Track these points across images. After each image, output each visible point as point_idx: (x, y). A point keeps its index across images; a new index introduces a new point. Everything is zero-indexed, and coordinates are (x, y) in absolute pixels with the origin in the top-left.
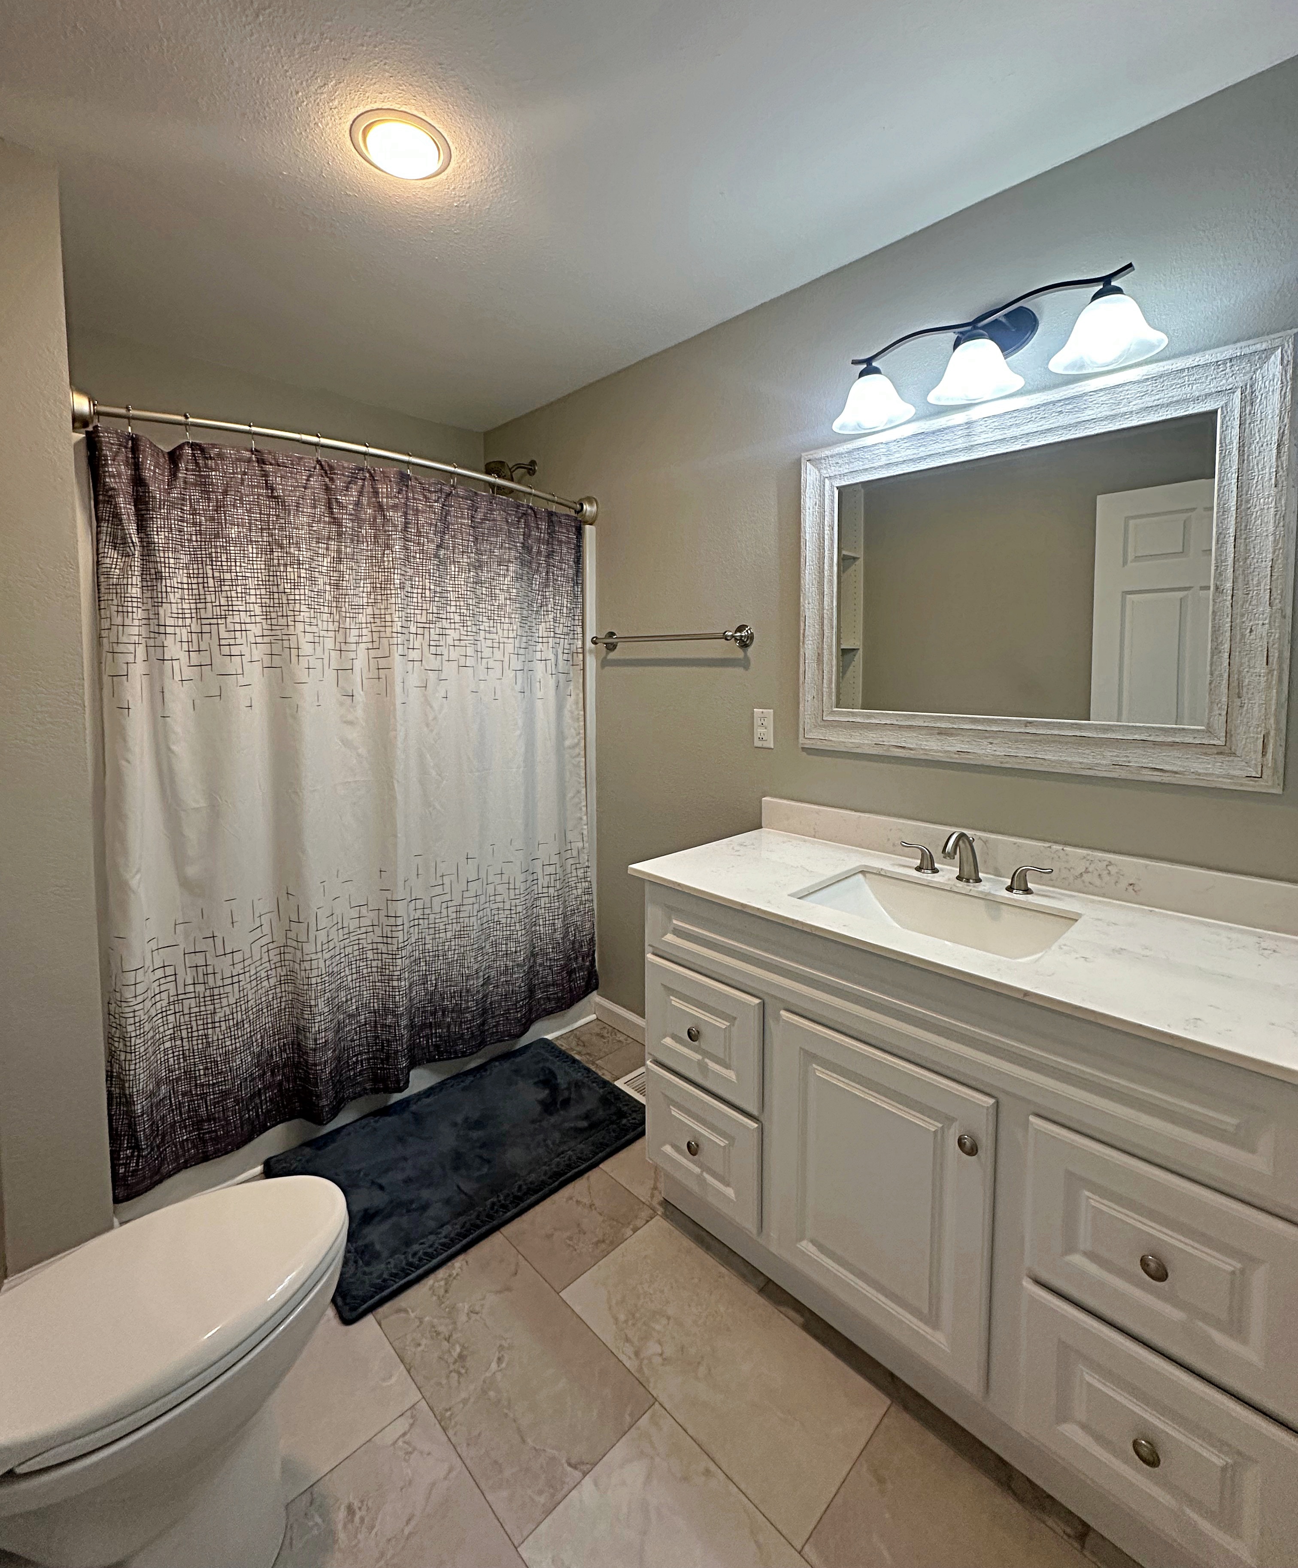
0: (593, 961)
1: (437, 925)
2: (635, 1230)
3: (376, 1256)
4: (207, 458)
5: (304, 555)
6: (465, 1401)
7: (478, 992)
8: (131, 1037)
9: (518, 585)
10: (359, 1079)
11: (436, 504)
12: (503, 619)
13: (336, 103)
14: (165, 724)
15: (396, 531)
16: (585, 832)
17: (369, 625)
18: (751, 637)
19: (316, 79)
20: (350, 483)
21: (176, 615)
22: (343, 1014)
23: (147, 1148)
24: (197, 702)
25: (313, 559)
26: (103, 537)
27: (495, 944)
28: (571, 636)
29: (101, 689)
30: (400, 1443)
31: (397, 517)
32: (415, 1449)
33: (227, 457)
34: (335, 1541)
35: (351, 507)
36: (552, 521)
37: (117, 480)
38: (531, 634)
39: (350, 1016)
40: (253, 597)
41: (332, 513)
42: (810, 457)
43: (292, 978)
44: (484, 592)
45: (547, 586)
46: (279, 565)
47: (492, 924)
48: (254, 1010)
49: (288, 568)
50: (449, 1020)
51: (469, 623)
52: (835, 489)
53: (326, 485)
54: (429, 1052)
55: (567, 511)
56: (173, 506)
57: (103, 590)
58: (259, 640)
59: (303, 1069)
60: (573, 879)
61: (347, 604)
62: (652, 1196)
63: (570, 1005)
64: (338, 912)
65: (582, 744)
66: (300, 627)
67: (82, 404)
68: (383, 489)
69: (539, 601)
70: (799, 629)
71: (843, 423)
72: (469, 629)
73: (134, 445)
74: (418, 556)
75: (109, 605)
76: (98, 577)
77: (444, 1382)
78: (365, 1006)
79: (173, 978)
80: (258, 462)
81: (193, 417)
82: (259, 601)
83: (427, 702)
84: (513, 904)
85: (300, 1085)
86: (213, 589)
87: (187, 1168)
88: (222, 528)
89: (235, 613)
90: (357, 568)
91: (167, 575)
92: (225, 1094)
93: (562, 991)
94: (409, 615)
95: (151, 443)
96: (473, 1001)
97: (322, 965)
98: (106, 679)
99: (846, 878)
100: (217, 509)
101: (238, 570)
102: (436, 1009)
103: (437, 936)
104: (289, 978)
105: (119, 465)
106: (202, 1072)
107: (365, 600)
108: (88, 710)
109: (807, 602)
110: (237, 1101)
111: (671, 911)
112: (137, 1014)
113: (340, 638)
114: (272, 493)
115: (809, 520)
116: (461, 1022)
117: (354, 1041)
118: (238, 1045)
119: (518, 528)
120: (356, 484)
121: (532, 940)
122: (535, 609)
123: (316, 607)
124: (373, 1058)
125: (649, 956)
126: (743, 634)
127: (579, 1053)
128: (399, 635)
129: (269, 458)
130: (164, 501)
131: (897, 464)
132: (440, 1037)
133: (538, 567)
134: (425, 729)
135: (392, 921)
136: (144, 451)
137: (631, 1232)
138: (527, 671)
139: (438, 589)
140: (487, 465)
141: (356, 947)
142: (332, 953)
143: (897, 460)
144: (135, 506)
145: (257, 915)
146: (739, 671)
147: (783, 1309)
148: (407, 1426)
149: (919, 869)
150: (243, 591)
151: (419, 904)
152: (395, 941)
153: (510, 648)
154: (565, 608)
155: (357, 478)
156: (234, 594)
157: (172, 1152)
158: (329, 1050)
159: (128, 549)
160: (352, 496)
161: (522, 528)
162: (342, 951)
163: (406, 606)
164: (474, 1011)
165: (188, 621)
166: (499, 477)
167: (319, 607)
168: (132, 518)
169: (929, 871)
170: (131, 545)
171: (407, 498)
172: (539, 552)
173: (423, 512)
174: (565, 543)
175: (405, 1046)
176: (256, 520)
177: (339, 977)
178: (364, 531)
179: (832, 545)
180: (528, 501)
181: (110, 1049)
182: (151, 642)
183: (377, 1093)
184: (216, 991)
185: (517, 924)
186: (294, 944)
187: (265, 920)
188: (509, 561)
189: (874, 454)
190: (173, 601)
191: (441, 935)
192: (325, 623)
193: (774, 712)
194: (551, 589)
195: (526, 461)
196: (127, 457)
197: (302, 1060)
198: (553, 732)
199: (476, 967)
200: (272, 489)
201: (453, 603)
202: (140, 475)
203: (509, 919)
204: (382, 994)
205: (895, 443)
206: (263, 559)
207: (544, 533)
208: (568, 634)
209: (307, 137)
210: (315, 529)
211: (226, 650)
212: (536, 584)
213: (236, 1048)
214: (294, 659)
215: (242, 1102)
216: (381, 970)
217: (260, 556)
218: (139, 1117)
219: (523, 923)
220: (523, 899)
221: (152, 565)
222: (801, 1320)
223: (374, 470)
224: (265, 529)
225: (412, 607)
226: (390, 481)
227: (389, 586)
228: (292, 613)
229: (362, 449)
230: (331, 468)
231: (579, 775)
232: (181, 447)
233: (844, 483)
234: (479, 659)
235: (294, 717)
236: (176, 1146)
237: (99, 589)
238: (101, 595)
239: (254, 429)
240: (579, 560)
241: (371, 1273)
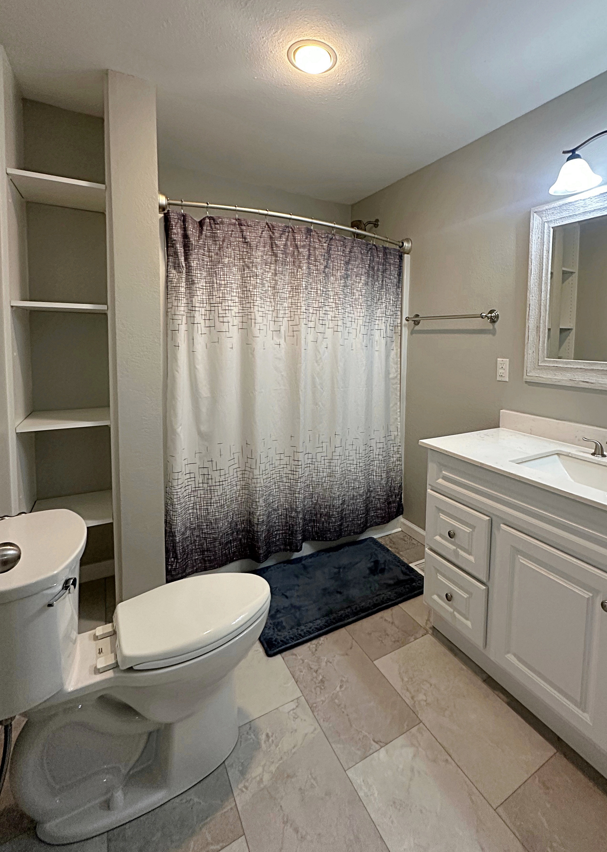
0: (401, 499)
1: (318, 468)
2: (416, 639)
3: (284, 628)
4: (216, 224)
5: (259, 272)
6: (323, 702)
7: (339, 507)
8: (175, 504)
9: (365, 288)
10: (278, 543)
11: (325, 244)
12: (357, 306)
13: (281, 40)
14: (194, 355)
15: (304, 259)
16: (399, 426)
17: (289, 308)
18: (497, 317)
19: (272, 30)
20: (282, 234)
21: (200, 302)
22: (271, 508)
23: (180, 558)
24: (208, 345)
25: (263, 274)
26: (170, 264)
27: (347, 483)
28: (395, 317)
29: (167, 336)
30: (291, 712)
31: (304, 252)
32: (298, 717)
33: (225, 223)
34: (260, 747)
35: (282, 247)
36: (386, 253)
37: (177, 236)
38: (373, 315)
39: (275, 510)
40: (235, 293)
41: (273, 250)
42: (536, 210)
43: (248, 487)
44: (348, 291)
45: (382, 288)
46: (247, 277)
47: (347, 472)
48: (229, 500)
49: (252, 278)
50: (323, 520)
51: (340, 308)
52: (551, 228)
53: (270, 236)
54: (313, 535)
55: (394, 246)
56: (200, 247)
57: (169, 290)
58: (237, 315)
59: (251, 534)
60: (391, 452)
61: (278, 297)
62: (426, 624)
63: (388, 522)
64: (270, 456)
65: (399, 377)
66: (256, 308)
67: (163, 200)
68: (298, 237)
69: (378, 297)
70: (526, 312)
71: (555, 190)
72: (340, 311)
73: (184, 218)
74: (315, 272)
75: (172, 297)
76: (167, 283)
77: (313, 690)
78: (282, 505)
79: (193, 479)
80: (239, 225)
81: (211, 204)
82: (237, 295)
83: (317, 350)
84: (358, 462)
85: (250, 542)
86: (216, 289)
87: (197, 572)
88: (221, 259)
89: (226, 301)
90: (284, 278)
91: (197, 282)
92: (215, 539)
93: (385, 513)
94: (309, 303)
95: (191, 218)
96: (336, 511)
97: (262, 481)
98: (169, 332)
99: (547, 456)
100: (219, 249)
101: (228, 280)
102: (317, 513)
103: (319, 474)
104: (246, 487)
105: (178, 229)
106: (205, 527)
107: (288, 295)
108: (161, 345)
109: (531, 296)
110: (220, 544)
111: (442, 466)
112: (178, 493)
113: (275, 315)
114: (245, 240)
115: (534, 247)
116: (329, 522)
117: (276, 523)
118: (221, 516)
119: (367, 256)
120: (285, 235)
121: (369, 483)
122: (375, 301)
123: (264, 298)
124: (285, 533)
125: (429, 491)
126: (493, 315)
127: (390, 547)
128: (304, 313)
129: (243, 222)
130: (197, 245)
131: (590, 212)
132: (319, 528)
133: (378, 278)
134: (316, 364)
135: (296, 463)
136: (188, 221)
137: (413, 640)
138: (369, 335)
139: (324, 290)
140: (352, 223)
141: (278, 475)
142: (267, 476)
143: (590, 210)
144: (184, 248)
145: (232, 453)
146: (491, 336)
147: (497, 693)
148: (295, 707)
149: (593, 454)
150: (230, 290)
151: (310, 456)
152: (297, 473)
153: (360, 322)
154: (392, 301)
155: (285, 232)
156: (226, 292)
157: (191, 563)
158: (265, 525)
159: (180, 269)
160: (283, 241)
161: (369, 256)
162: (272, 476)
163: (308, 299)
164: (336, 517)
165: (205, 305)
166: (358, 228)
167: (265, 298)
168: (183, 254)
169: (600, 456)
170: (182, 267)
171: (310, 241)
172: (378, 270)
173: (318, 249)
174: (393, 264)
175: (301, 529)
176: (237, 254)
177: (269, 489)
178: (288, 259)
179: (548, 262)
180: (373, 241)
181: (166, 509)
182: (189, 315)
183: (286, 551)
184: (212, 488)
185: (360, 473)
186: (249, 469)
187: (236, 456)
188: (362, 275)
189: (576, 207)
190: (199, 295)
191: (321, 474)
192: (268, 307)
193: (510, 361)
194: (384, 290)
195: (373, 220)
196: (181, 225)
197: (251, 529)
198: (384, 370)
199: (338, 494)
200: (245, 238)
201: (332, 297)
202: (186, 233)
203: (355, 470)
204: (290, 501)
205: (589, 199)
206: (240, 274)
207: (381, 259)
208: (393, 315)
209: (267, 59)
210: (264, 258)
211: (221, 319)
212: (376, 287)
213: (220, 518)
214: (253, 324)
215: (223, 545)
216: (290, 488)
217: (238, 272)
218: (177, 543)
219: (363, 472)
220: (363, 460)
221: (190, 277)
222: (506, 699)
223: (294, 227)
224: (241, 259)
225: (311, 299)
226: (302, 233)
227: (300, 288)
228: (252, 301)
229: (288, 216)
230: (273, 227)
231: (396, 395)
232: (204, 219)
233: (556, 225)
234: (345, 328)
235: (253, 355)
236: (193, 561)
237: (167, 289)
238: (168, 292)
239: (238, 208)
240: (400, 274)
241: (281, 635)
